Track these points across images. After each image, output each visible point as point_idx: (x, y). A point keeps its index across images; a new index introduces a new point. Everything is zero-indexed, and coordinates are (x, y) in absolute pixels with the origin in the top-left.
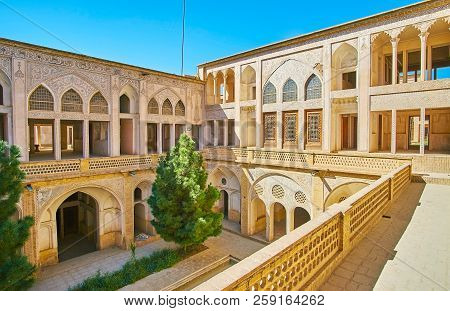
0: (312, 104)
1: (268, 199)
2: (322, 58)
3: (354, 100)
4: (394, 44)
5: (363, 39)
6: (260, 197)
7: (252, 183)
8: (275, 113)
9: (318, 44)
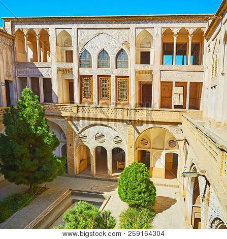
0: (121, 72)
1: (92, 144)
2: (129, 38)
3: (150, 72)
4: (175, 38)
5: (157, 30)
6: (85, 143)
7: (77, 132)
8: (91, 76)
9: (126, 26)
